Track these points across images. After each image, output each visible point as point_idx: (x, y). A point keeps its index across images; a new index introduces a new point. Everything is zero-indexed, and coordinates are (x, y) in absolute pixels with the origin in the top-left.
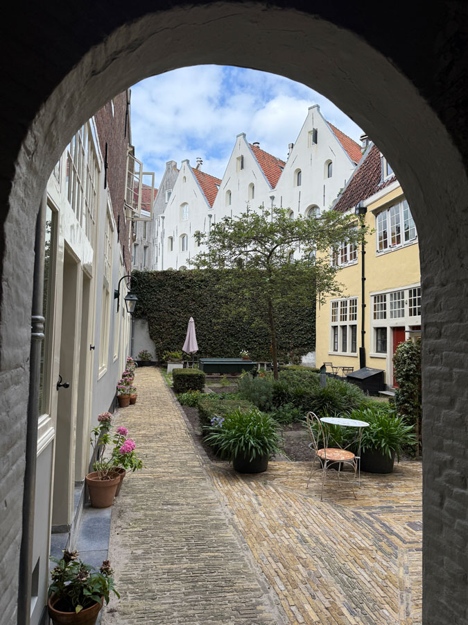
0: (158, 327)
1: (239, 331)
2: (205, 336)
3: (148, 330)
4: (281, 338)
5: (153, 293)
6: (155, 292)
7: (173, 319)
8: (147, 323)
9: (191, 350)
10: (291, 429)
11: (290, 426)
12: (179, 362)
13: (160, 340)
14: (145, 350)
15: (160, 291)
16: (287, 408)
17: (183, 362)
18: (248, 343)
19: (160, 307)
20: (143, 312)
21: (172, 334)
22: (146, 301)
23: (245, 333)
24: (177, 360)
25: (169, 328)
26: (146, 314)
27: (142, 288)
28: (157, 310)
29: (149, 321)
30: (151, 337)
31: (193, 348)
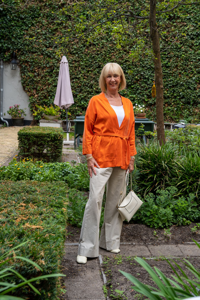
0: (31, 74)
1: (137, 80)
2: (91, 87)
3: (20, 79)
4: (195, 89)
5: (24, 27)
6: (27, 25)
7: (51, 64)
8: (18, 69)
9: (63, 103)
10: (167, 240)
11: (167, 232)
12: (55, 121)
13: (34, 92)
14: (16, 104)
15: (33, 25)
16: (162, 198)
17: (61, 121)
18: (149, 97)
19: (33, 47)
20: (12, 54)
21: (49, 84)
22: (15, 38)
23: (146, 83)
24: (52, 117)
25: (45, 76)
26: (16, 58)
27: (10, 21)
28: (29, 51)
29: (20, 66)
30: (24, 88)
31: (66, 100)
